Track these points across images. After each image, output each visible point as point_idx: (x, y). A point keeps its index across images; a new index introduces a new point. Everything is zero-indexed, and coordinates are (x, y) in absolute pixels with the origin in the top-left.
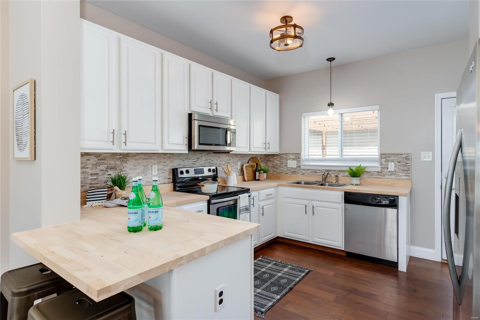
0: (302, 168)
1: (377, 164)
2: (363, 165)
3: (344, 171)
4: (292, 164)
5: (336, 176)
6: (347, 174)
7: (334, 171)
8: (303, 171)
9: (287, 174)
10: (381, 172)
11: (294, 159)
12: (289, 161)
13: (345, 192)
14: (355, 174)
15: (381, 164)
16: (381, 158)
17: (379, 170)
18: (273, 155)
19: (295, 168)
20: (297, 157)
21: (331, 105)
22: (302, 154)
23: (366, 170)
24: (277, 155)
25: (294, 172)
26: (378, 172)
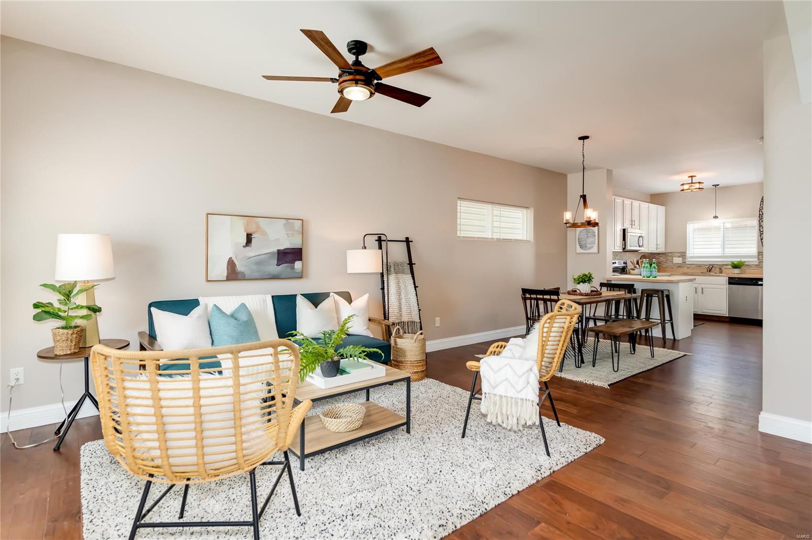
0: (687, 263)
1: (756, 260)
2: (743, 260)
3: (727, 265)
4: (677, 260)
5: (720, 268)
6: (730, 267)
7: (717, 265)
8: (688, 266)
9: (672, 268)
10: (758, 265)
11: (679, 257)
12: (674, 258)
13: (729, 278)
14: (736, 266)
15: (759, 259)
16: (759, 255)
17: (757, 264)
18: (659, 254)
19: (680, 264)
20: (683, 255)
21: (716, 217)
22: (687, 252)
23: (746, 263)
24: (663, 253)
25: (679, 266)
26: (756, 265)
